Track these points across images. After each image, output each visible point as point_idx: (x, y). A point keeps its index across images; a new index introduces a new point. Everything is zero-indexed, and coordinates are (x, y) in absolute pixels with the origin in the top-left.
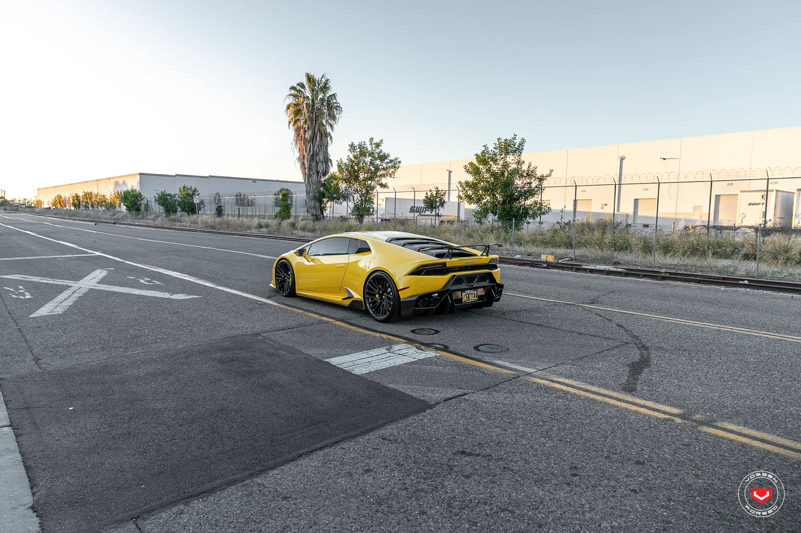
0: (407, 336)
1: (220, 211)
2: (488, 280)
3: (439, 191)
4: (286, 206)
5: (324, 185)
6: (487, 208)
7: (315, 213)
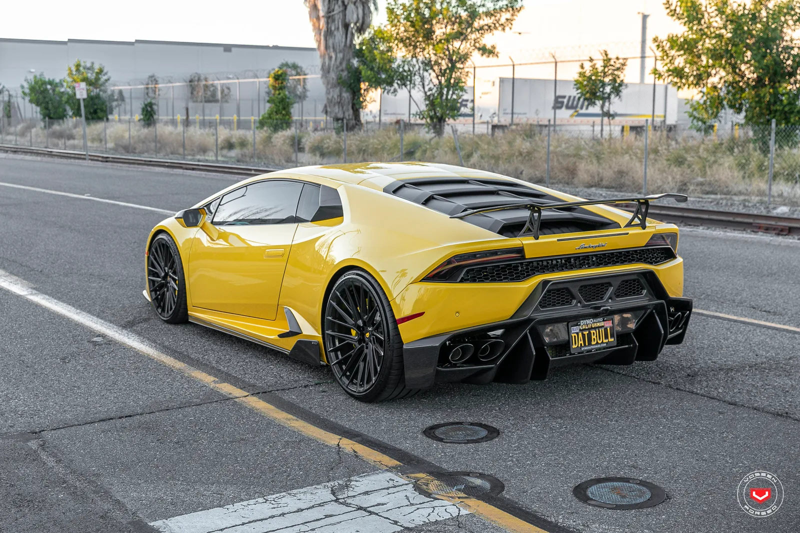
0: (406, 446)
1: (149, 115)
2: (645, 292)
3: (610, 59)
4: (282, 100)
5: (359, 54)
6: (719, 96)
7: (340, 115)
